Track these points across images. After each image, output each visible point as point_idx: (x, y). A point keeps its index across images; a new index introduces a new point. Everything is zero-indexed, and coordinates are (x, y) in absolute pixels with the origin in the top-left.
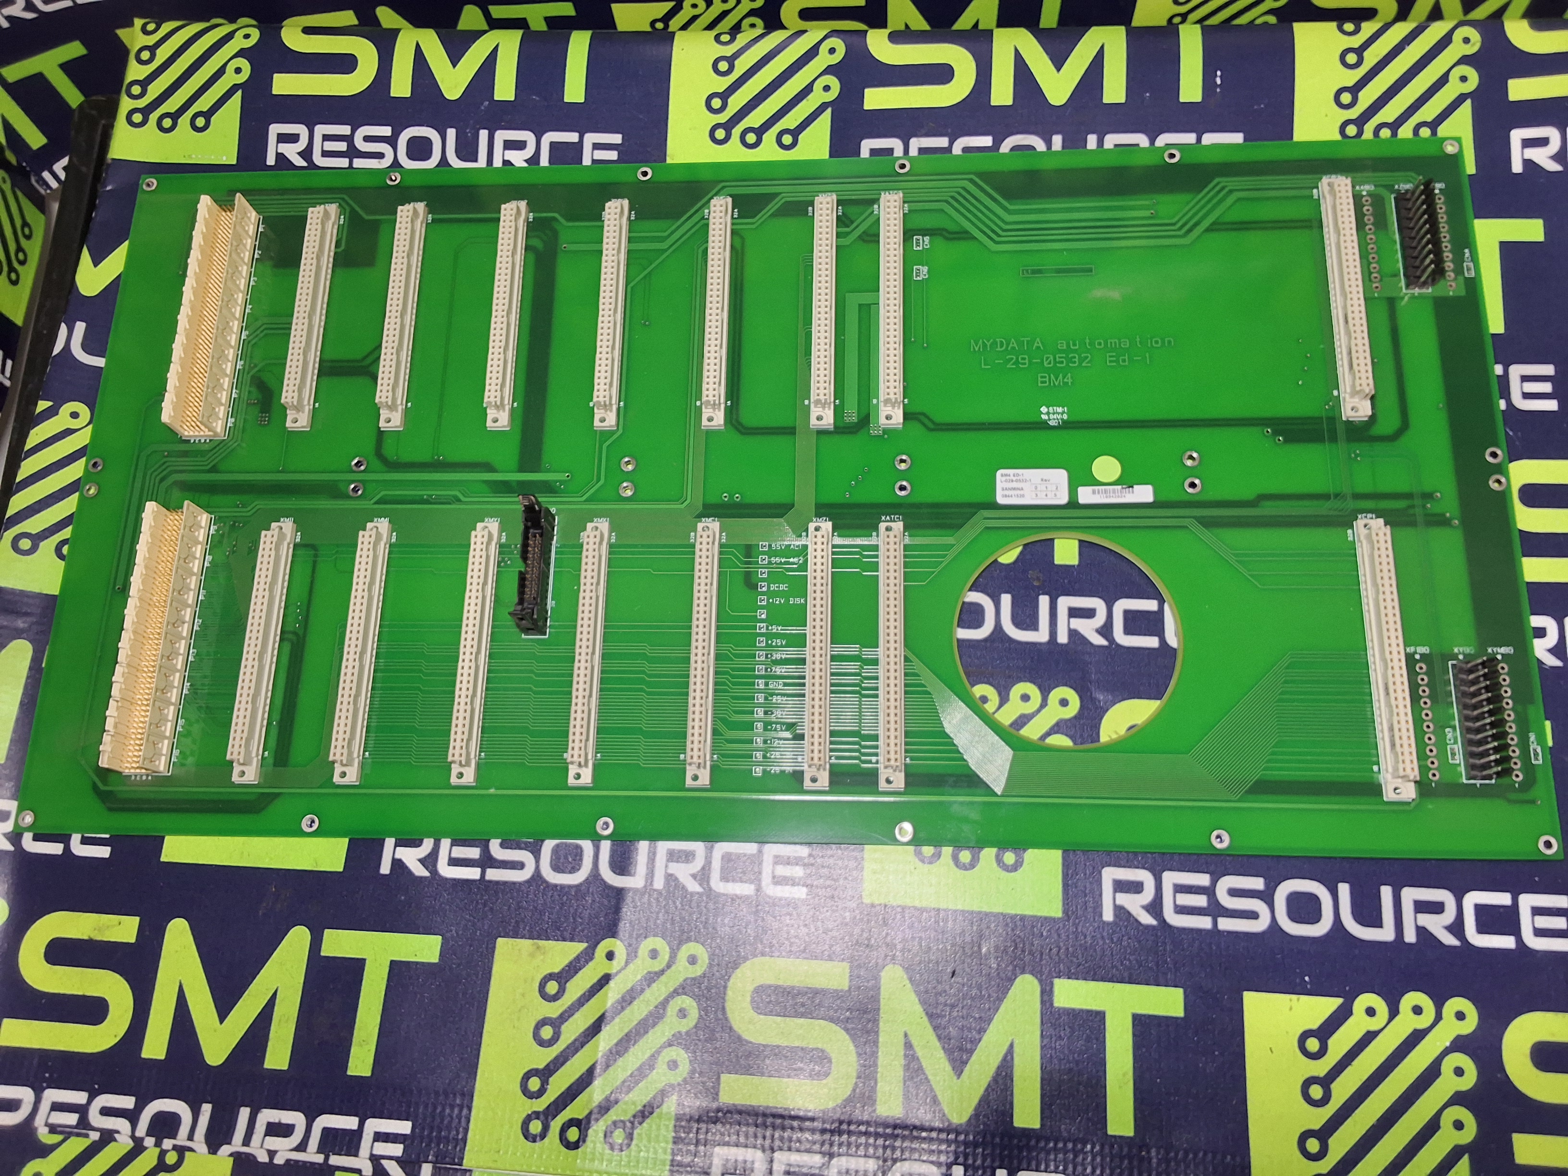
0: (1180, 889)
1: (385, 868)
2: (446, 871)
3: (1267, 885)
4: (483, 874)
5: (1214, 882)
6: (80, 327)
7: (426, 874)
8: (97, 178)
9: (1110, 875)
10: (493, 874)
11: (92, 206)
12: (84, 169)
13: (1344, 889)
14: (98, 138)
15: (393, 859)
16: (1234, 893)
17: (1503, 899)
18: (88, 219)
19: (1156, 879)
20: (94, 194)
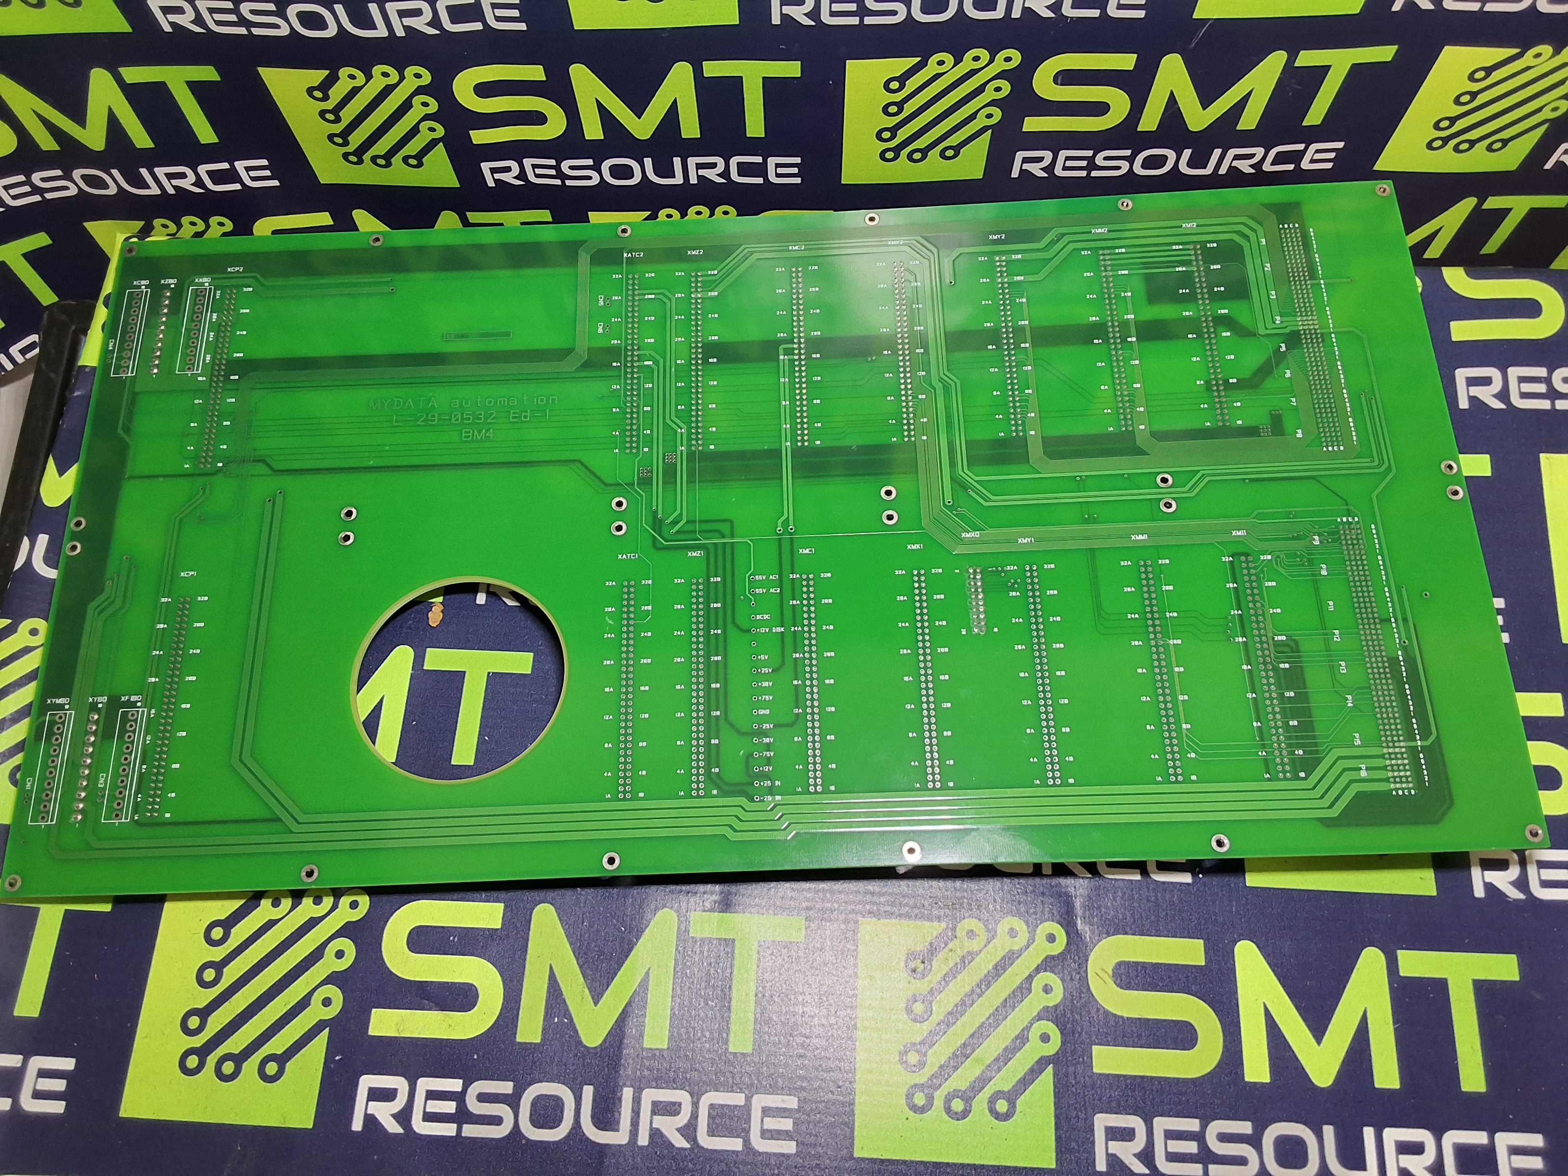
0: (1171, 1135)
1: (357, 1125)
2: (421, 1127)
3: (1255, 1128)
4: (459, 1130)
5: (1204, 1127)
6: (43, 540)
7: (400, 1130)
8: (67, 386)
9: (1102, 1121)
10: (470, 1131)
11: (60, 414)
12: (53, 375)
13: (1329, 1131)
14: (68, 344)
15: (366, 1114)
16: (1224, 1138)
17: (1479, 1138)
18: (56, 427)
19: (1146, 1125)
20: (63, 402)
